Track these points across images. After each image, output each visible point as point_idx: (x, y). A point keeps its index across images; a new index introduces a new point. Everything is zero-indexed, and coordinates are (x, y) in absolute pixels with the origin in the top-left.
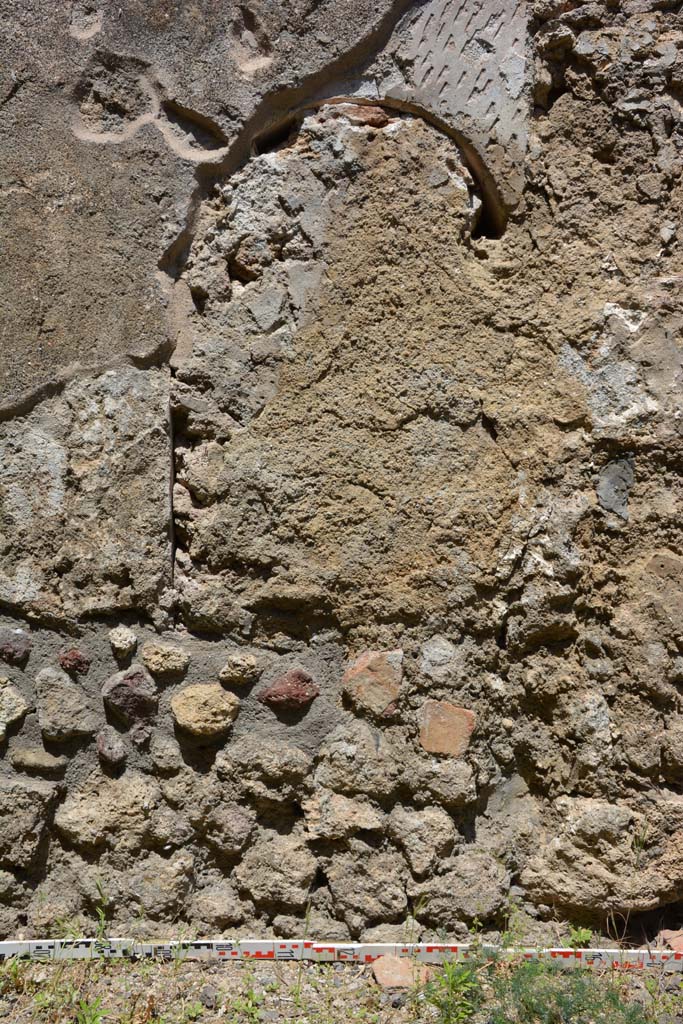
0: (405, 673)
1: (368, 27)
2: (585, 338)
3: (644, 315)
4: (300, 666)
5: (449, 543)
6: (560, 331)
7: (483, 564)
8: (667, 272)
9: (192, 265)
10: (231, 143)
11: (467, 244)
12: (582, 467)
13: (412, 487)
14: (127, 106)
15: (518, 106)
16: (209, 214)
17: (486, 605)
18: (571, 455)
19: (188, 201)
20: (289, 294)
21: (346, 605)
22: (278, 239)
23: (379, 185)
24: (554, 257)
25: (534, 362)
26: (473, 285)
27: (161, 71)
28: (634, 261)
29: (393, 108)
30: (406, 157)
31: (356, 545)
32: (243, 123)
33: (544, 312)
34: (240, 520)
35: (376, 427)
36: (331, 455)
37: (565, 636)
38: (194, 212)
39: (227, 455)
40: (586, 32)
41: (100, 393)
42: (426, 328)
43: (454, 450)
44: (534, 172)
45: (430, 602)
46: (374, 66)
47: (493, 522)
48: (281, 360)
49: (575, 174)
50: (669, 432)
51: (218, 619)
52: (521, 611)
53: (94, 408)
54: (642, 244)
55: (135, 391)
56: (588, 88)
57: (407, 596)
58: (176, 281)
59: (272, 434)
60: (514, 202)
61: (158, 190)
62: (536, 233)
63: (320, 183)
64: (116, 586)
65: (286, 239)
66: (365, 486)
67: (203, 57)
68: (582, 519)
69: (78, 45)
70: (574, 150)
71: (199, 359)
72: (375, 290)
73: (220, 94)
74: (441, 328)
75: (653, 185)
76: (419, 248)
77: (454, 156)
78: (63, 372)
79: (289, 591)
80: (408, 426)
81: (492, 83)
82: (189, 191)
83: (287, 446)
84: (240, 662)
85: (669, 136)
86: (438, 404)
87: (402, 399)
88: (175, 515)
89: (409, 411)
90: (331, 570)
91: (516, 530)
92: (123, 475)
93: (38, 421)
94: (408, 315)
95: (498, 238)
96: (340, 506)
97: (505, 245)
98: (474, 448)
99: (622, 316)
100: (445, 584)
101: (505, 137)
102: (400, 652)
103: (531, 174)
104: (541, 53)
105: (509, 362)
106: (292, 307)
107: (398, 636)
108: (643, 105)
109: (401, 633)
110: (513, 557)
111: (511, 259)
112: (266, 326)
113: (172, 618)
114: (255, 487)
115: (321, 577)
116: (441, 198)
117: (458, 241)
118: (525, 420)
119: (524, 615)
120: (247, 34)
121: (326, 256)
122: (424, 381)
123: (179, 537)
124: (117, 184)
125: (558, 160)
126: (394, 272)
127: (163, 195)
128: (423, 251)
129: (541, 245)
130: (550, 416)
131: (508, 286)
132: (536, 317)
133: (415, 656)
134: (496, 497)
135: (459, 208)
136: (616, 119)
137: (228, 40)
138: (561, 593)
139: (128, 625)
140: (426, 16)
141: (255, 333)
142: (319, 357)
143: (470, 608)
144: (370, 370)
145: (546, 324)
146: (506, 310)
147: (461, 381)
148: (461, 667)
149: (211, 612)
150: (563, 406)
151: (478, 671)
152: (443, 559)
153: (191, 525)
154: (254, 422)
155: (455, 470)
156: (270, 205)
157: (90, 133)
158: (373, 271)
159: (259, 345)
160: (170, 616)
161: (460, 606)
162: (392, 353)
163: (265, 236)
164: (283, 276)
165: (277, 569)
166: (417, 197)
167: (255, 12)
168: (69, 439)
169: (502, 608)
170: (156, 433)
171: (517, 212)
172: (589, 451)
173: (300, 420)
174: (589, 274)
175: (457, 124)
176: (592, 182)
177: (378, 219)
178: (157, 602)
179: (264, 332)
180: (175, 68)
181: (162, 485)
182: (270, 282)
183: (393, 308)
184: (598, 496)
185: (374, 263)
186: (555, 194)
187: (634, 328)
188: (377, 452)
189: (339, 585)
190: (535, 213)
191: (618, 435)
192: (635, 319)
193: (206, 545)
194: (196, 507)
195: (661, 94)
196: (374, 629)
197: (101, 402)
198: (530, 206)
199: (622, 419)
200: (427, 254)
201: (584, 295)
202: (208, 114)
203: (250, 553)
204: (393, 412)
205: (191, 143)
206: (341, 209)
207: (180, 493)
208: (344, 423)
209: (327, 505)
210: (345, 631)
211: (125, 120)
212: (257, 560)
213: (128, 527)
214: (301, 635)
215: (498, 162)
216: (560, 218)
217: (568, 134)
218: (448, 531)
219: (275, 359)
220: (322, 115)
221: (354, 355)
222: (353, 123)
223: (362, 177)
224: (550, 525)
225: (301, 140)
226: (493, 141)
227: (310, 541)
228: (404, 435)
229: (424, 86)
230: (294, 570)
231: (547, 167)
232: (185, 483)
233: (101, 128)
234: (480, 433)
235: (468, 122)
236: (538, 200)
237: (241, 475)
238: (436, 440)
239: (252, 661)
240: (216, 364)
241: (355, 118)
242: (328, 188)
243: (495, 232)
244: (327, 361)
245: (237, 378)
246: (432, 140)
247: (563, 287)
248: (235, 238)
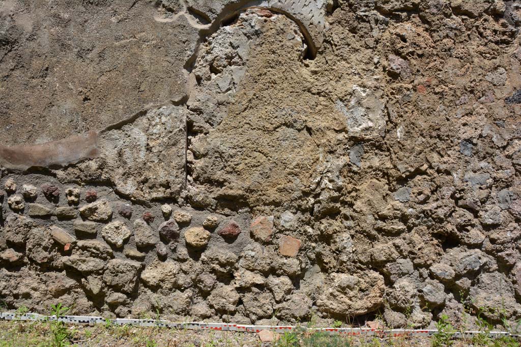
0: (274, 225)
2: (346, 98)
3: (368, 90)
4: (234, 221)
5: (292, 175)
6: (336, 95)
7: (305, 184)
8: (376, 74)
9: (196, 67)
10: (212, 22)
11: (301, 61)
12: (344, 147)
13: (278, 153)
14: (175, 9)
15: (321, 12)
16: (203, 48)
17: (306, 199)
18: (340, 142)
19: (196, 43)
20: (233, 78)
21: (252, 198)
22: (229, 58)
23: (268, 38)
24: (334, 67)
25: (326, 106)
26: (303, 77)
28: (364, 70)
29: (274, 11)
30: (278, 28)
31: (256, 175)
32: (217, 15)
33: (330, 88)
34: (212, 164)
35: (265, 130)
36: (248, 140)
37: (336, 212)
38: (198, 47)
39: (207, 139)
41: (160, 115)
42: (285, 92)
43: (295, 139)
44: (327, 35)
45: (284, 198)
47: (309, 167)
48: (229, 103)
49: (342, 37)
50: (377, 135)
51: (203, 202)
52: (319, 202)
53: (158, 120)
54: (367, 63)
55: (173, 114)
56: (347, 6)
57: (276, 195)
58: (190, 73)
59: (225, 131)
60: (319, 46)
61: (184, 39)
62: (328, 58)
63: (246, 37)
64: (164, 189)
65: (232, 58)
66: (260, 152)
68: (343, 167)
70: (342, 28)
71: (198, 102)
72: (266, 77)
73: (209, 4)
74: (291, 92)
75: (371, 43)
76: (283, 62)
77: (297, 29)
78: (146, 107)
79: (230, 192)
80: (277, 130)
81: (311, 3)
82: (196, 40)
83: (231, 136)
84: (211, 219)
85: (376, 25)
86: (289, 122)
87: (275, 119)
88: (187, 162)
89: (278, 124)
90: (247, 184)
91: (318, 171)
92: (168, 146)
93: (137, 125)
94: (278, 87)
95: (313, 59)
96: (251, 160)
97: (316, 62)
98: (303, 139)
99: (359, 90)
100: (290, 191)
101: (316, 22)
102: (272, 217)
103: (325, 36)
105: (317, 106)
106: (234, 83)
107: (272, 210)
108: (367, 13)
109: (273, 209)
110: (317, 181)
111: (318, 67)
112: (224, 90)
113: (185, 202)
114: (218, 152)
115: (243, 187)
116: (292, 44)
117: (298, 60)
118: (322, 128)
119: (321, 203)
121: (247, 64)
122: (284, 112)
123: (189, 170)
124: (169, 36)
125: (336, 32)
126: (273, 71)
127: (186, 41)
128: (285, 63)
129: (329, 62)
130: (332, 127)
131: (317, 78)
132: (327, 89)
133: (278, 218)
134: (311, 158)
135: (298, 48)
136: (357, 18)
138: (335, 195)
139: (169, 204)
141: (219, 93)
142: (244, 103)
143: (300, 200)
144: (263, 108)
145: (331, 92)
146: (316, 87)
147: (298, 113)
148: (296, 223)
149: (200, 200)
150: (337, 123)
151: (302, 225)
152: (290, 181)
153: (193, 166)
154: (218, 127)
155: (295, 147)
156: (227, 45)
157: (160, 19)
158: (265, 70)
159: (221, 98)
160: (185, 201)
161: (296, 199)
162: (272, 102)
163: (224, 56)
164: (231, 72)
165: (225, 184)
166: (282, 43)
168: (148, 132)
169: (312, 200)
170: (181, 130)
171: (320, 50)
172: (346, 141)
173: (236, 126)
174: (347, 74)
175: (298, 17)
177: (267, 51)
178: (180, 195)
179: (223, 92)
181: (182, 151)
182: (226, 74)
183: (273, 85)
184: (349, 158)
185: (266, 67)
186: (334, 44)
187: (364, 95)
188: (265, 139)
189: (250, 190)
190: (327, 51)
191: (358, 135)
192: (364, 91)
193: (198, 174)
194: (195, 159)
195: (373, 10)
196: (263, 208)
197: (160, 118)
198: (325, 48)
199: (359, 129)
200: (286, 64)
201: (345, 82)
202: (204, 12)
203: (216, 177)
204: (272, 124)
205: (198, 22)
206: (253, 47)
207: (189, 154)
208: (253, 128)
209: (246, 159)
210: (251, 208)
211: (173, 14)
212: (218, 180)
213: (169, 166)
214: (235, 209)
215: (313, 32)
216: (336, 53)
217: (339, 22)
218: (292, 170)
219: (227, 103)
220: (247, 13)
221: (257, 102)
222: (259, 16)
223: (262, 36)
224: (331, 169)
225: (239, 22)
226: (311, 24)
227: (239, 173)
228: (276, 133)
229: (286, 3)
230: (232, 184)
231: (332, 34)
232: (191, 150)
233: (164, 17)
234: (305, 133)
235: (302, 17)
236: (328, 46)
237: (212, 147)
238: (288, 135)
239: (216, 219)
240: (204, 104)
241: (260, 14)
242: (249, 39)
244: (247, 104)
245: (212, 110)
246: (289, 23)
247: (337, 78)
248: (213, 57)
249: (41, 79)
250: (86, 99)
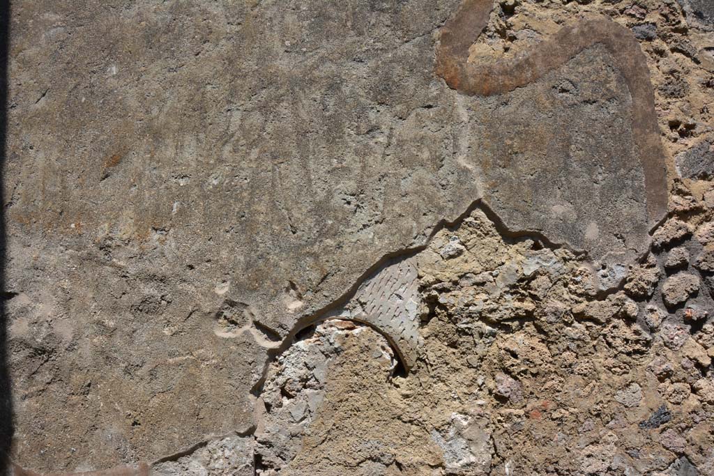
1: (346, 290)
2: (443, 428)
3: (470, 418)
6: (432, 424)
8: (480, 398)
9: (265, 391)
10: (283, 340)
11: (391, 382)
14: (238, 322)
15: (414, 324)
16: (273, 368)
19: (264, 364)
20: (308, 405)
22: (304, 381)
23: (350, 357)
24: (430, 391)
25: (420, 437)
26: (392, 402)
27: (254, 308)
28: (465, 394)
29: (358, 322)
30: (362, 345)
32: (289, 331)
33: (425, 415)
35: (347, 465)
38: (266, 369)
40: (444, 293)
41: (223, 447)
42: (370, 421)
44: (421, 353)
46: (349, 304)
48: (304, 435)
49: (439, 355)
50: (480, 471)
53: (220, 453)
54: (469, 386)
55: (238, 447)
56: (445, 316)
58: (258, 398)
59: (299, 468)
60: (412, 365)
61: (250, 360)
62: (421, 379)
63: (323, 356)
65: (307, 380)
67: (272, 303)
69: (218, 296)
70: (439, 343)
71: (267, 434)
72: (347, 404)
73: (279, 319)
74: (377, 421)
75: (474, 360)
76: (369, 385)
77: (385, 344)
78: (207, 437)
80: (361, 465)
81: (402, 314)
82: (265, 361)
85: (481, 338)
86: (375, 455)
87: (359, 453)
89: (362, 459)
93: (195, 458)
94: (362, 415)
95: (405, 378)
97: (408, 383)
99: (459, 418)
101: (407, 337)
103: (419, 354)
104: (424, 300)
105: (408, 437)
106: (310, 411)
108: (469, 326)
111: (410, 390)
112: (297, 420)
116: (378, 363)
117: (386, 382)
118: (415, 464)
120: (292, 291)
121: (325, 388)
122: (369, 445)
124: (232, 355)
125: (432, 348)
126: (356, 396)
127: (253, 362)
129: (424, 385)
130: (426, 462)
131: (408, 402)
132: (421, 417)
135: (387, 367)
136: (457, 330)
137: (284, 295)
140: (372, 284)
141: (293, 422)
142: (321, 434)
144: (345, 440)
145: (425, 421)
146: (407, 413)
147: (386, 445)
150: (432, 458)
154: (291, 462)
156: (301, 365)
157: (222, 332)
158: (347, 396)
159: (294, 428)
163: (298, 379)
164: (306, 397)
166: (367, 363)
167: (295, 283)
168: (209, 466)
170: (248, 466)
171: (413, 369)
173: (312, 462)
174: (445, 399)
175: (387, 330)
176: (447, 358)
177: (349, 372)
179: (297, 422)
180: (260, 307)
182: (300, 400)
183: (356, 413)
185: (347, 392)
186: (430, 363)
187: (465, 423)
190: (421, 370)
191: (457, 472)
192: (466, 419)
195: (477, 321)
197: (223, 451)
198: (419, 367)
199: (459, 465)
200: (371, 388)
201: (443, 408)
202: (274, 328)
204: (354, 459)
205: (266, 339)
206: (333, 367)
208: (332, 463)
211: (237, 327)
215: (405, 348)
216: (432, 373)
217: (436, 336)
219: (302, 435)
220: (325, 325)
221: (337, 433)
222: (339, 329)
223: (342, 354)
225: (315, 335)
226: (402, 339)
228: (359, 469)
229: (371, 314)
231: (427, 351)
233: (226, 330)
234: (394, 468)
235: (391, 330)
236: (423, 365)
238: (374, 471)
240: (275, 436)
241: (340, 327)
242: (327, 358)
243: (405, 376)
244: (325, 436)
245: (285, 442)
246: (375, 337)
247: (433, 404)
248: (284, 380)
249: (82, 397)
250: (135, 423)
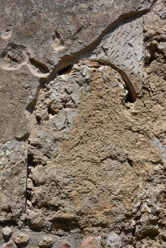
0: (102, 245)
1: (94, 39)
2: (161, 135)
4: (67, 241)
5: (117, 200)
6: (153, 133)
7: (128, 208)
9: (37, 109)
10: (50, 72)
11: (124, 105)
12: (160, 176)
13: (105, 181)
14: (18, 59)
15: (140, 63)
16: (42, 93)
17: (129, 221)
18: (156, 172)
19: (36, 89)
20: (67, 119)
21: (82, 220)
22: (64, 101)
23: (96, 86)
24: (151, 110)
25: (145, 142)
26: (125, 118)
27: (29, 49)
29: (102, 63)
30: (105, 78)
31: (86, 200)
32: (55, 66)
33: (148, 127)
34: (49, 191)
35: (94, 162)
36: (79, 170)
37: (155, 233)
38: (38, 93)
39: (45, 170)
40: (161, 42)
41: (5, 149)
42: (110, 130)
43: (118, 169)
44: (145, 83)
45: (110, 220)
46: (96, 50)
47: (131, 194)
48: (64, 140)
49: (158, 85)
51: (40, 224)
52: (140, 224)
53: (3, 153)
55: (16, 148)
56: (162, 59)
57: (103, 218)
58: (31, 113)
59: (60, 163)
60: (139, 92)
61: (27, 85)
62: (145, 102)
63: (78, 85)
64: (6, 213)
65: (67, 101)
66: (90, 181)
67: (43, 46)
68: (160, 194)
69: (3, 41)
70: (158, 77)
71: (38, 139)
72: (94, 118)
73: (48, 57)
74: (115, 131)
76: (109, 106)
77: (120, 78)
79: (64, 215)
80: (104, 162)
81: (132, 56)
82: (37, 86)
83: (65, 167)
84: (47, 240)
86: (114, 155)
87: (102, 153)
88: (27, 189)
89: (104, 157)
90: (78, 208)
91: (139, 196)
92: (11, 176)
94: (105, 126)
95: (133, 103)
96: (82, 187)
97: (136, 105)
98: (125, 169)
100: (115, 214)
101: (136, 73)
102: (100, 237)
103: (144, 84)
104: (147, 48)
105: (136, 142)
106: (68, 123)
107: (99, 231)
109: (101, 230)
110: (137, 205)
111: (137, 110)
112: (59, 129)
113: (24, 224)
114: (54, 181)
115: (75, 211)
116: (116, 91)
117: (121, 104)
118: (141, 161)
119: (141, 225)
120: (57, 39)
121: (79, 107)
122: (109, 147)
123: (28, 196)
124: (14, 83)
125: (153, 80)
126: (101, 113)
127: (28, 87)
128: (110, 106)
129: (147, 106)
130: (150, 160)
131: (136, 118)
132: (145, 128)
133: (105, 238)
134: (132, 186)
135: (121, 94)
137: (51, 41)
138: (153, 219)
139: (9, 226)
140: (112, 36)
141: (56, 131)
142: (76, 139)
143: (123, 222)
144: (92, 143)
145: (148, 131)
146: (136, 126)
147: (121, 148)
148: (120, 243)
149: (38, 222)
150: (154, 157)
151: (126, 244)
152: (114, 205)
153: (32, 192)
154: (55, 159)
155: (119, 176)
156: (62, 91)
157: (6, 67)
158: (94, 112)
159: (57, 135)
160: (24, 223)
161: (120, 222)
162: (99, 138)
163: (60, 100)
164: (65, 113)
165: (60, 208)
166: (108, 90)
167: (59, 33)
169: (134, 222)
170: (23, 162)
171: (139, 95)
172: (162, 171)
173: (70, 159)
174: (162, 115)
175: (121, 68)
176: (163, 87)
177: (96, 96)
178: (20, 218)
179: (59, 130)
180: (34, 49)
181: (24, 179)
182: (61, 115)
183: (100, 124)
184: (165, 186)
185: (95, 110)
186: (151, 90)
188: (94, 170)
189: (81, 214)
190: (145, 96)
193: (37, 199)
194: (34, 186)
196: (92, 229)
197: (5, 152)
198: (144, 94)
200: (111, 107)
201: (161, 122)
202: (44, 63)
203: (52, 202)
204: (99, 157)
205: (38, 71)
206: (84, 93)
207: (29, 182)
208: (84, 160)
209: (77, 187)
210: (82, 229)
211: (17, 63)
212: (54, 205)
213: (11, 193)
214: (67, 230)
215: (134, 80)
216: (153, 97)
217: (155, 72)
218: (117, 196)
219: (62, 139)
220: (79, 64)
221: (87, 138)
222: (89, 67)
223: (91, 83)
224: (150, 195)
225: (72, 71)
226: (132, 74)
227: (71, 199)
228: (102, 164)
229: (111, 56)
230: (66, 208)
231: (149, 82)
232: (31, 178)
233: (9, 66)
234: (127, 164)
235: (124, 68)
236: (146, 92)
237: (49, 176)
238: (113, 166)
239: (51, 239)
240: (43, 140)
241: (90, 65)
242: (80, 86)
243: (132, 101)
244: (79, 140)
245: (50, 145)
246: (113, 73)
247: (154, 119)
248: (51, 101)
